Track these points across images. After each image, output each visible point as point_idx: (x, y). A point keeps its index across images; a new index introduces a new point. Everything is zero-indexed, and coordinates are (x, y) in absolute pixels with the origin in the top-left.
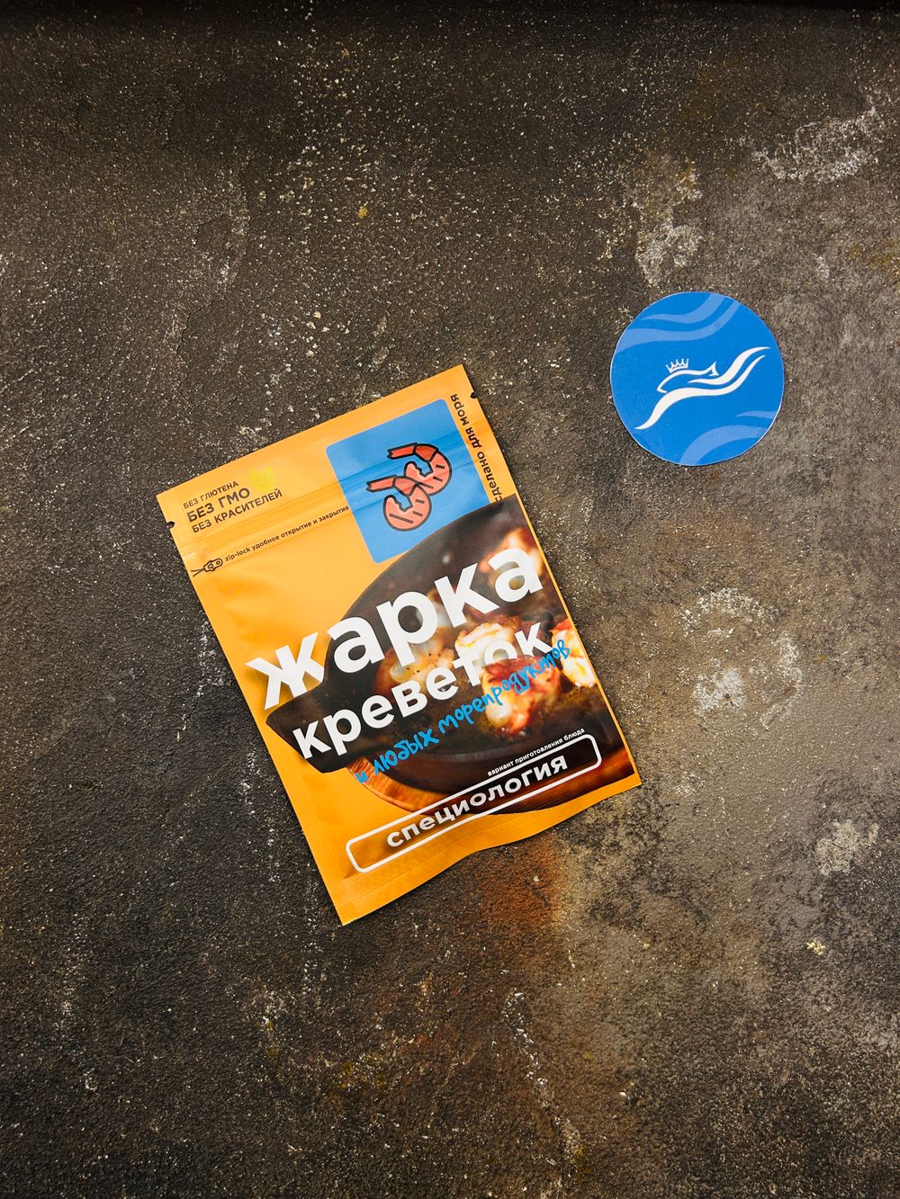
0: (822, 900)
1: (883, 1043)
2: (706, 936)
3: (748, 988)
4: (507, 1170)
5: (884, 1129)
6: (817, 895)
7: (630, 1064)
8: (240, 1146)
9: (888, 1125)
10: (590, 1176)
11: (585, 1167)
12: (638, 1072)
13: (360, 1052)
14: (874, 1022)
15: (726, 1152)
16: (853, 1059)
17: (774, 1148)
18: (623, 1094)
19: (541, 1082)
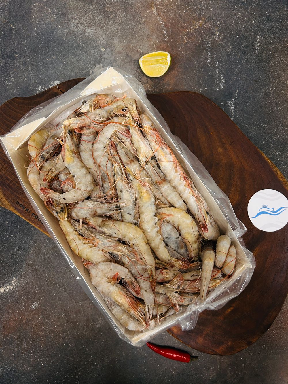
0: (102, 59)
1: (89, 30)
2: (127, 51)
3: (118, 41)
4: (168, 5)
5: (89, 12)
6: (103, 60)
7: (142, 26)
8: (222, 10)
9: (88, 13)
10: (151, 4)
11: (152, 5)
12: (141, 24)
13: (198, 28)
14: (91, 34)
15: (122, 9)
16: (96, 27)
17: (112, 9)
18: (144, 20)
19: (161, 22)
